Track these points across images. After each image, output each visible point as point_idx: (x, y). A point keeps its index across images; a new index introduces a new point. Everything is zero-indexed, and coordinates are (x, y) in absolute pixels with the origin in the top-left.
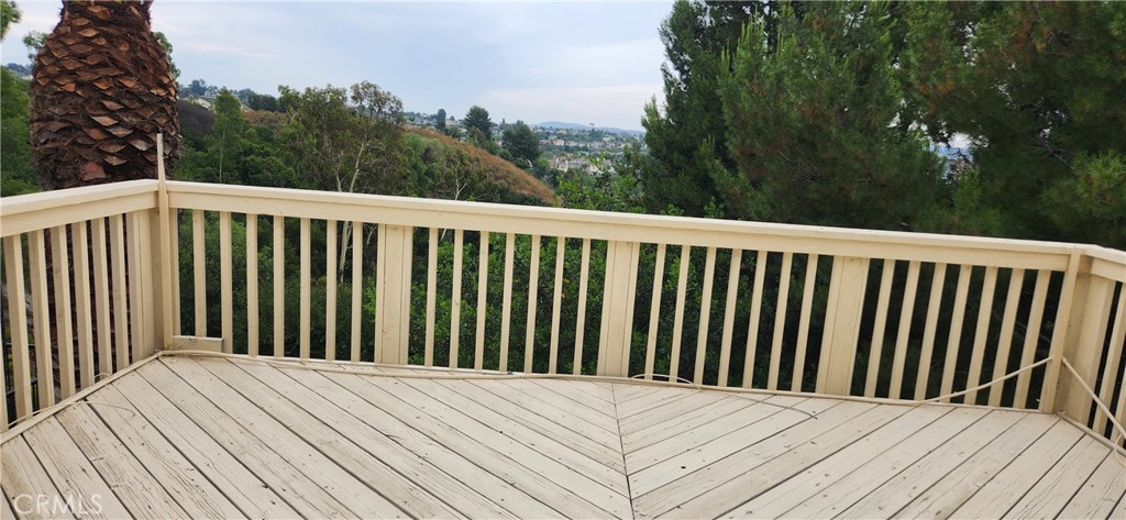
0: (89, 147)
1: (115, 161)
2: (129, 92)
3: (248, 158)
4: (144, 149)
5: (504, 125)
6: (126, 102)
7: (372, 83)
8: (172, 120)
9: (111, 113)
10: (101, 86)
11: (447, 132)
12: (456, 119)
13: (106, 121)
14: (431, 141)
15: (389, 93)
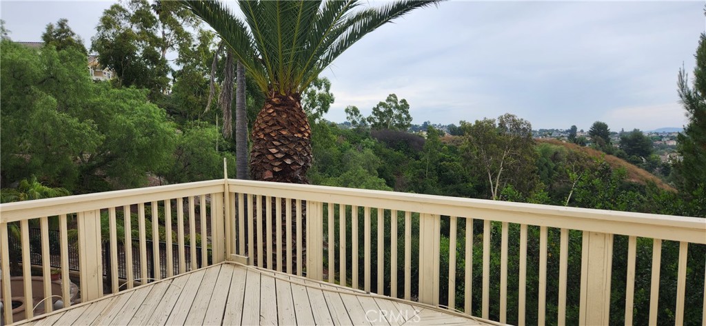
0: (267, 163)
1: (277, 170)
2: (284, 136)
3: (442, 164)
4: (290, 163)
5: (622, 134)
6: (283, 141)
7: (511, 114)
8: (305, 148)
9: (276, 147)
10: (273, 135)
11: (576, 141)
12: (585, 131)
13: (274, 151)
14: (559, 147)
15: (522, 119)
